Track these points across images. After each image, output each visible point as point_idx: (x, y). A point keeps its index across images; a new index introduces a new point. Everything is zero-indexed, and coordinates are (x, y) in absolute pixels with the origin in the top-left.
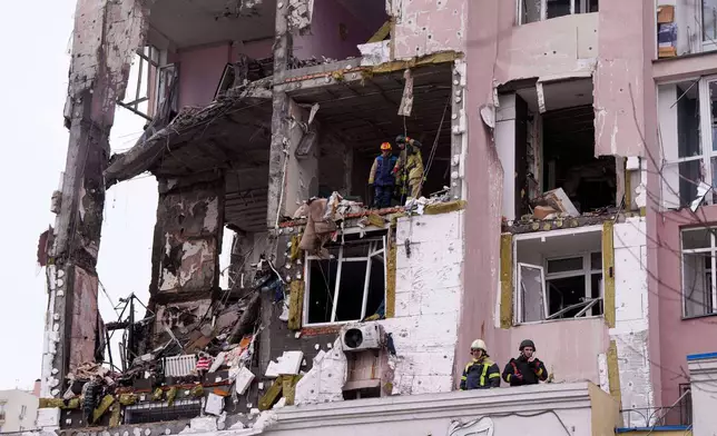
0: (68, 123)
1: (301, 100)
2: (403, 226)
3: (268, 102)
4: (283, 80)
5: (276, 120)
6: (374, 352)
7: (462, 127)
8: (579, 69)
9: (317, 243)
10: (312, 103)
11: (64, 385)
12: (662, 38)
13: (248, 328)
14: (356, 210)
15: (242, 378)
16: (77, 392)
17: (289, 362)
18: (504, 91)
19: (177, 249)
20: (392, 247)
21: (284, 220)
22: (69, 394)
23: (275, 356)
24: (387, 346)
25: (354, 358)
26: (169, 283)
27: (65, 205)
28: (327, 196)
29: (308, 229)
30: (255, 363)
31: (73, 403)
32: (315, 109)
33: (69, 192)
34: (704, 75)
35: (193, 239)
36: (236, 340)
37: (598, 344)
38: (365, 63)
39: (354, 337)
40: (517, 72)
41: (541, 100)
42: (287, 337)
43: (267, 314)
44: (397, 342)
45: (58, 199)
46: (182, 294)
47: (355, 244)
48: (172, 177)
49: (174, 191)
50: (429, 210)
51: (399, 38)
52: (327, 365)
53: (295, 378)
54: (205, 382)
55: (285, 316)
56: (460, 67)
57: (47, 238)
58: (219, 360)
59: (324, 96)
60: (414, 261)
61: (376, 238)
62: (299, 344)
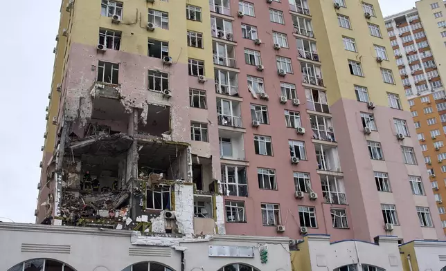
1: (139, 143)
2: (176, 186)
5: (134, 147)
6: (172, 220)
7: (191, 163)
8: (208, 156)
11: (62, 213)
14: (163, 179)
15: (128, 221)
16: (68, 216)
17: (144, 218)
20: (173, 191)
22: (65, 216)
23: (138, 216)
24: (175, 219)
25: (166, 220)
32: (142, 147)
36: (120, 209)
37: (214, 225)
38: (163, 139)
39: (168, 214)
41: (198, 161)
42: (141, 212)
43: (134, 201)
44: (177, 218)
50: (184, 183)
51: (173, 135)
52: (161, 221)
53: (148, 224)
55: (141, 205)
56: (189, 148)
58: (118, 214)
59: (146, 144)
60: (180, 196)
61: (167, 188)
62: (145, 214)
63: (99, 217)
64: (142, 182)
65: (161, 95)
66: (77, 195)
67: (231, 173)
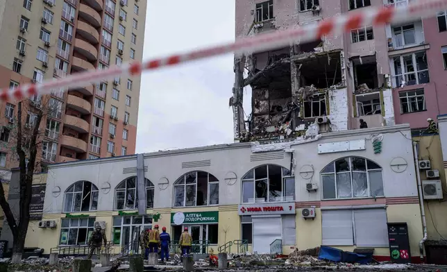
0: (235, 71)
1: (297, 63)
2: (330, 92)
3: (289, 64)
4: (293, 58)
5: (292, 68)
6: (325, 124)
7: (344, 67)
8: (371, 53)
9: (307, 97)
10: (300, 63)
11: (240, 135)
12: (389, 46)
13: (288, 120)
14: (315, 89)
15: (289, 132)
16: (244, 136)
17: (302, 127)
18: (350, 59)
19: (258, 103)
20: (327, 98)
21: (297, 92)
22: (242, 137)
23: (297, 126)
24: (329, 122)
25: (320, 125)
26: (257, 111)
27: (236, 91)
28: (310, 85)
29: (304, 94)
30: (291, 127)
31: (243, 139)
32: (301, 65)
33: (237, 88)
34: (401, 54)
35: (262, 100)
36: (285, 123)
37: (381, 121)
38: (316, 53)
39: (320, 120)
40: (353, 54)
41: (361, 61)
42: (299, 121)
43: (293, 115)
44: (331, 121)
45: (234, 89)
46: (260, 114)
47: (317, 98)
48: (255, 85)
49: (256, 88)
50: (338, 88)
51: (325, 46)
52: (314, 127)
53: (304, 131)
54: (278, 133)
55: (299, 116)
56: (342, 53)
57: (231, 100)
58: (281, 127)
59: (304, 61)
60: (334, 101)
61: (322, 96)
62: (303, 123)
63: (266, 133)
64: (299, 96)
65: (311, 13)
66: (267, 117)
67: (408, 62)
